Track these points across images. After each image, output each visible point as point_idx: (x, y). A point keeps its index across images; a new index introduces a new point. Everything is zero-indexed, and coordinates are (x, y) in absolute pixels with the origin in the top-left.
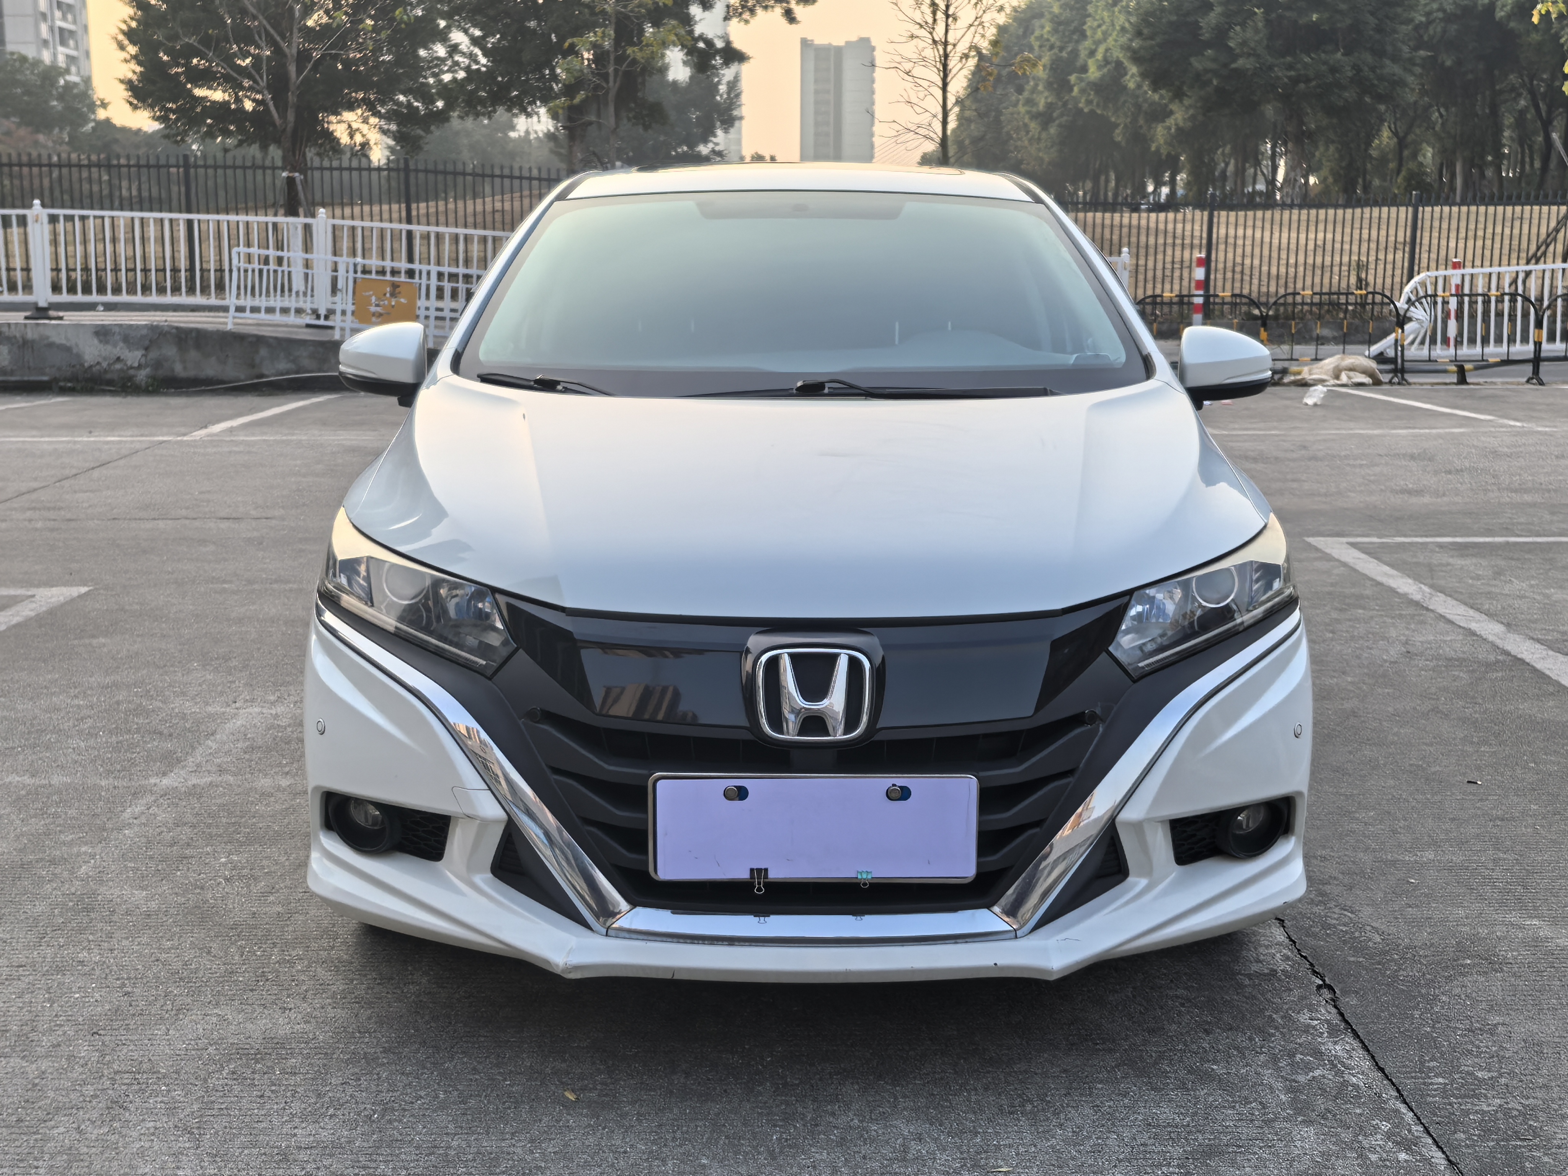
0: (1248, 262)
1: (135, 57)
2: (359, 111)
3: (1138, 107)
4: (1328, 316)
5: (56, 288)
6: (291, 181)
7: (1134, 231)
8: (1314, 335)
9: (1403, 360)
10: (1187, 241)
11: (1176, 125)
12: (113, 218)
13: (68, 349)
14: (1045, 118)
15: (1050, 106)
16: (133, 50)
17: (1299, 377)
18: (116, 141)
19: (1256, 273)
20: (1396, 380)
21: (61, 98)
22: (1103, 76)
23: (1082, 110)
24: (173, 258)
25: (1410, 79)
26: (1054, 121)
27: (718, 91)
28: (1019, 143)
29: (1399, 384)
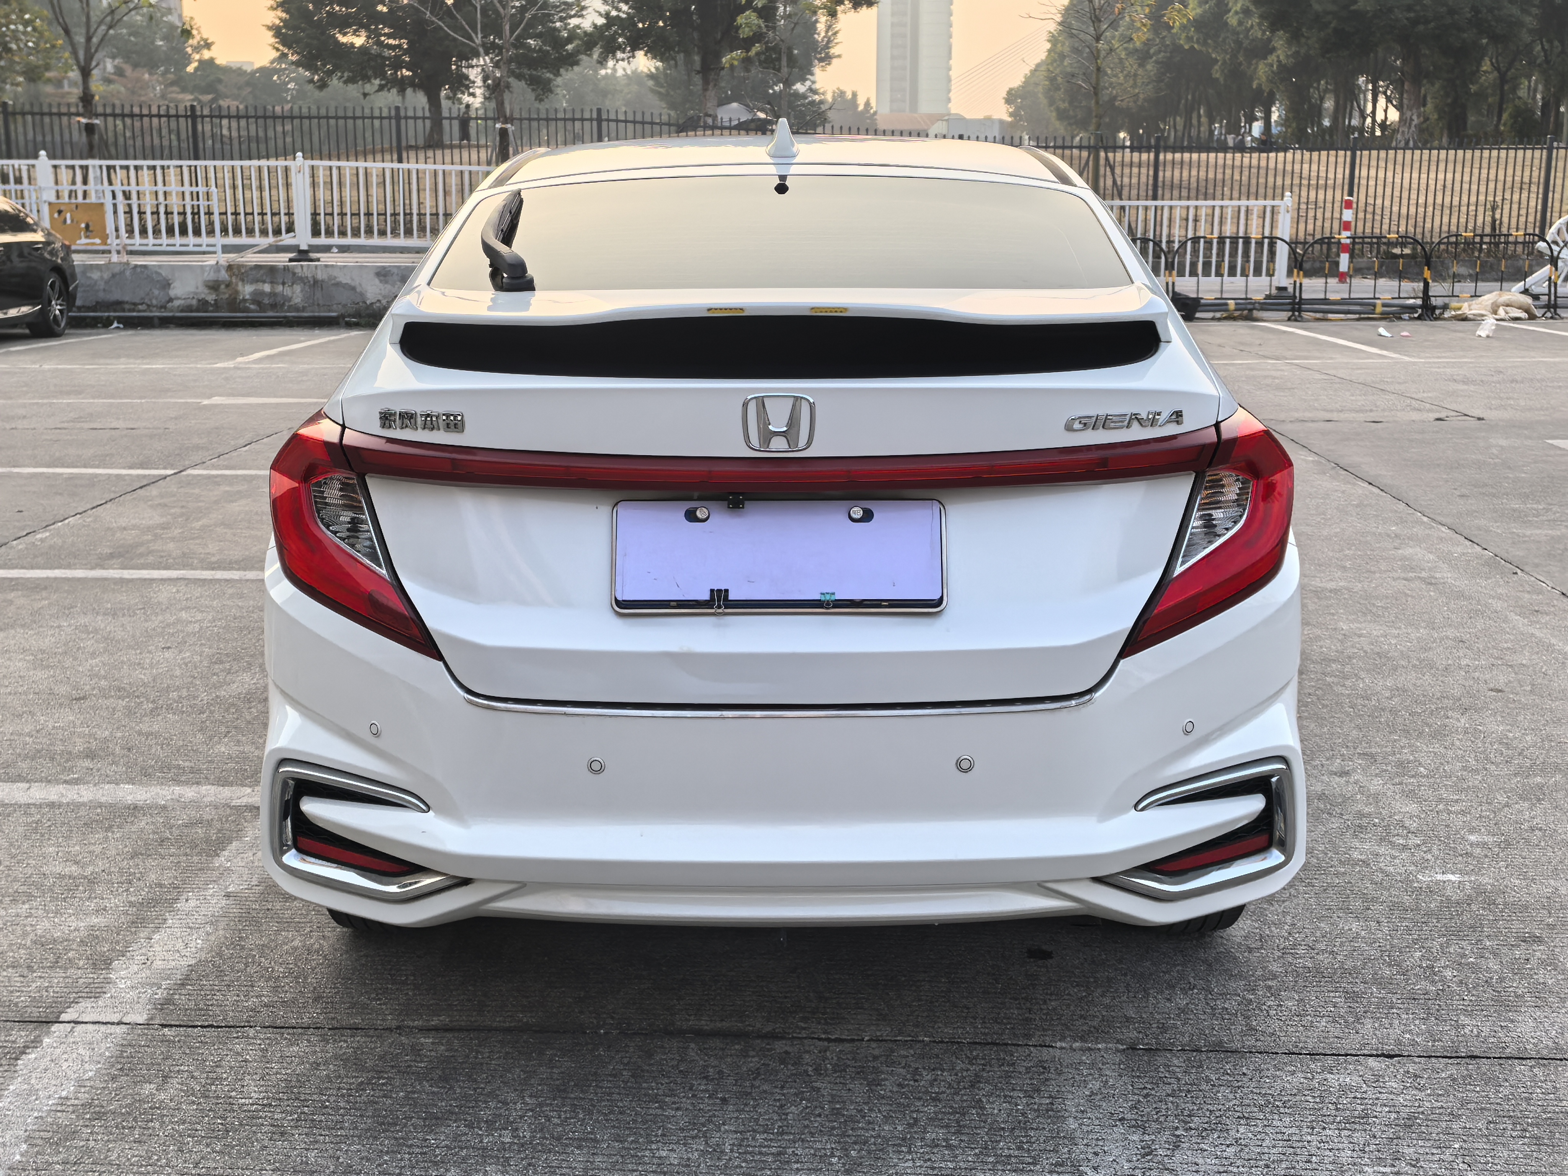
0: (1379, 202)
3: (1239, 43)
4: (1463, 255)
5: (316, 233)
7: (1263, 172)
8: (1451, 273)
9: (1556, 297)
10: (1313, 182)
11: (1279, 61)
12: (339, 168)
13: (353, 289)
14: (1143, 56)
15: (1147, 44)
17: (1459, 312)
19: (1387, 212)
20: (1549, 315)
22: (1205, 12)
23: (1182, 46)
25: (1528, 19)
26: (1151, 58)
27: (816, 29)
28: (1114, 80)
29: (1552, 318)
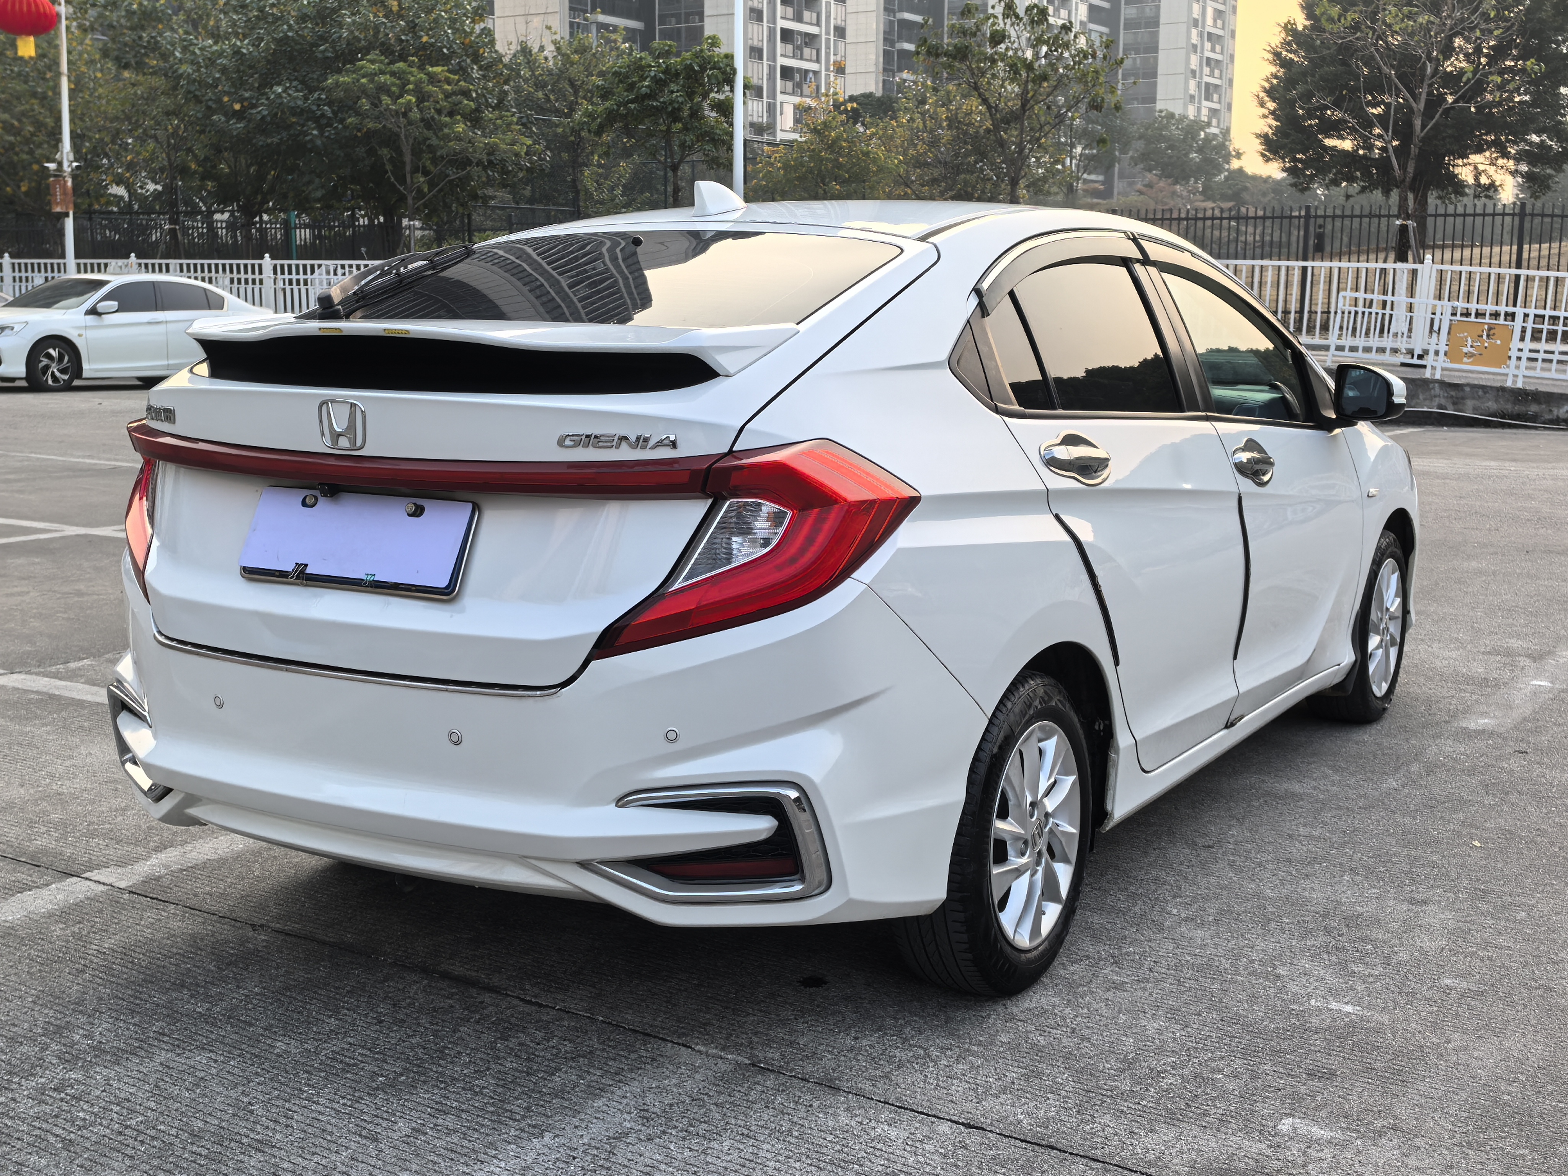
1: (1273, 113)
2: (1487, 154)
6: (1404, 229)
16: (1271, 105)
18: (1246, 189)
21: (1200, 150)
24: (1286, 301)
